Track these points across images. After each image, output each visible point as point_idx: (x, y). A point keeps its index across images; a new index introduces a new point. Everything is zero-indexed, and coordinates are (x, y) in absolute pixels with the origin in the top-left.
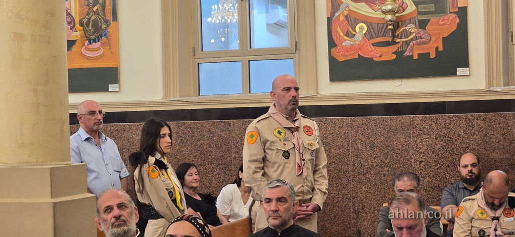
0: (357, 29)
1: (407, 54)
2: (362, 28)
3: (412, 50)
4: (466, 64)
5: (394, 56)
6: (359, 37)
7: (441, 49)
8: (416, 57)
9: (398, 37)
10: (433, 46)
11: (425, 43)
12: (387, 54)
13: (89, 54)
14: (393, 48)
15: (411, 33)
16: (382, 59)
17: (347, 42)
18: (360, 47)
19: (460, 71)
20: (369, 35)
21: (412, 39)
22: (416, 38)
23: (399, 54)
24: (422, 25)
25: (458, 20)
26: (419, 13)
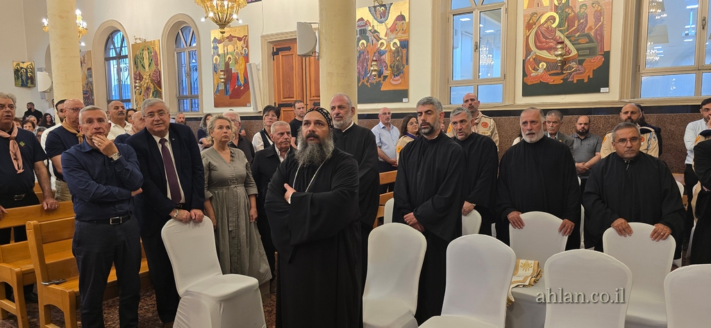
0: (540, 66)
1: (570, 80)
2: (543, 65)
3: (573, 78)
4: (607, 85)
5: (562, 81)
6: (541, 71)
7: (591, 77)
9: (565, 70)
11: (581, 73)
12: (558, 80)
13: (394, 83)
14: (562, 77)
15: (573, 68)
17: (534, 74)
18: (541, 76)
19: (602, 90)
20: (547, 69)
21: (574, 71)
22: (576, 70)
24: (580, 62)
25: (603, 59)
26: (579, 56)
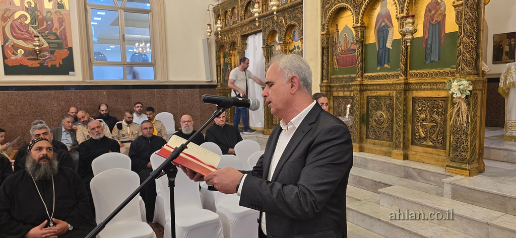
0: (19, 52)
1: (45, 64)
2: (21, 52)
3: (47, 63)
5: (39, 65)
6: (20, 56)
7: (61, 63)
8: (50, 66)
9: (40, 57)
10: (58, 62)
11: (54, 60)
12: (35, 64)
14: (38, 62)
16: (33, 66)
17: (14, 57)
18: (21, 60)
19: (70, 73)
20: (25, 55)
22: (49, 58)
23: (41, 64)
24: (52, 53)
25: (69, 52)
26: (50, 48)
